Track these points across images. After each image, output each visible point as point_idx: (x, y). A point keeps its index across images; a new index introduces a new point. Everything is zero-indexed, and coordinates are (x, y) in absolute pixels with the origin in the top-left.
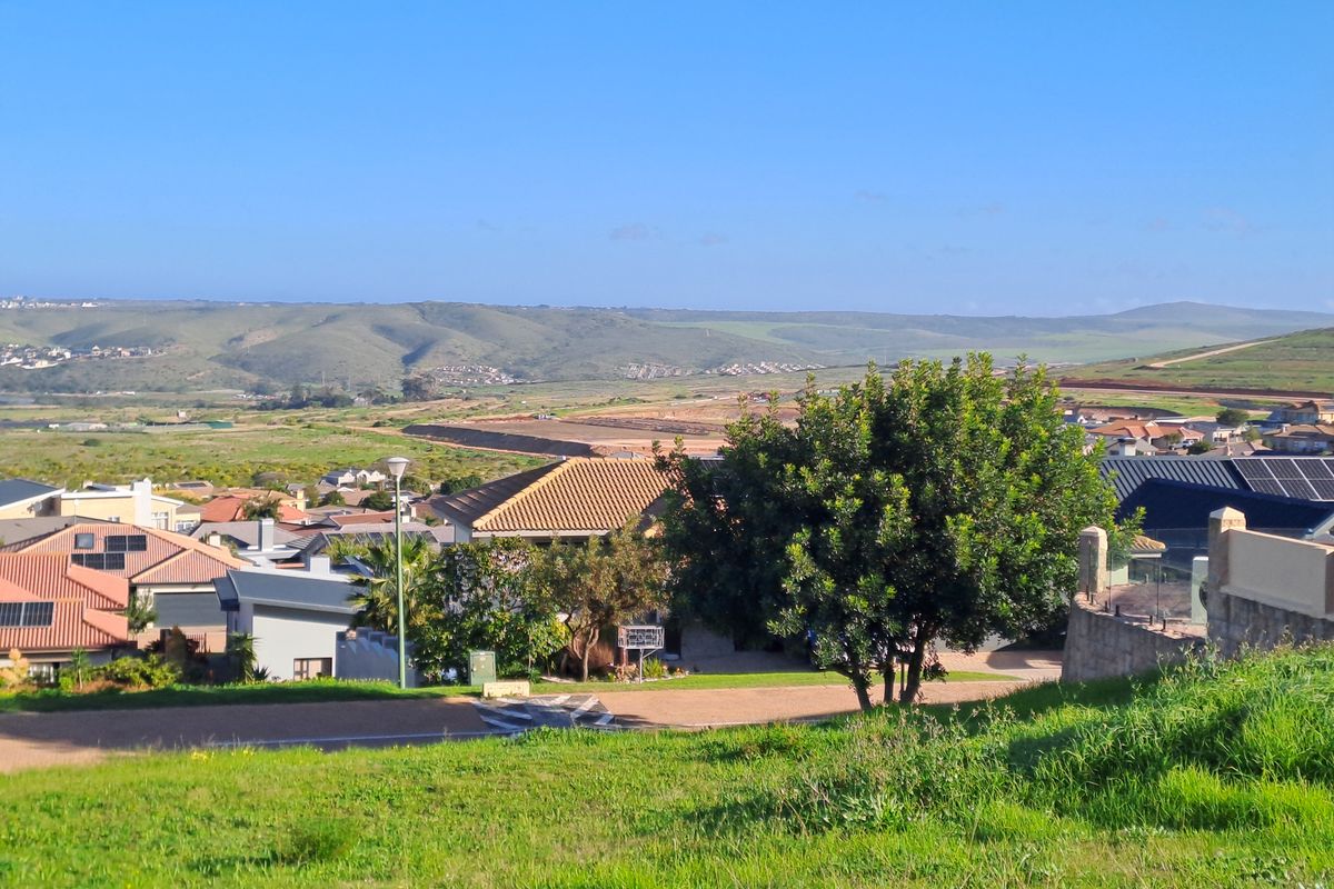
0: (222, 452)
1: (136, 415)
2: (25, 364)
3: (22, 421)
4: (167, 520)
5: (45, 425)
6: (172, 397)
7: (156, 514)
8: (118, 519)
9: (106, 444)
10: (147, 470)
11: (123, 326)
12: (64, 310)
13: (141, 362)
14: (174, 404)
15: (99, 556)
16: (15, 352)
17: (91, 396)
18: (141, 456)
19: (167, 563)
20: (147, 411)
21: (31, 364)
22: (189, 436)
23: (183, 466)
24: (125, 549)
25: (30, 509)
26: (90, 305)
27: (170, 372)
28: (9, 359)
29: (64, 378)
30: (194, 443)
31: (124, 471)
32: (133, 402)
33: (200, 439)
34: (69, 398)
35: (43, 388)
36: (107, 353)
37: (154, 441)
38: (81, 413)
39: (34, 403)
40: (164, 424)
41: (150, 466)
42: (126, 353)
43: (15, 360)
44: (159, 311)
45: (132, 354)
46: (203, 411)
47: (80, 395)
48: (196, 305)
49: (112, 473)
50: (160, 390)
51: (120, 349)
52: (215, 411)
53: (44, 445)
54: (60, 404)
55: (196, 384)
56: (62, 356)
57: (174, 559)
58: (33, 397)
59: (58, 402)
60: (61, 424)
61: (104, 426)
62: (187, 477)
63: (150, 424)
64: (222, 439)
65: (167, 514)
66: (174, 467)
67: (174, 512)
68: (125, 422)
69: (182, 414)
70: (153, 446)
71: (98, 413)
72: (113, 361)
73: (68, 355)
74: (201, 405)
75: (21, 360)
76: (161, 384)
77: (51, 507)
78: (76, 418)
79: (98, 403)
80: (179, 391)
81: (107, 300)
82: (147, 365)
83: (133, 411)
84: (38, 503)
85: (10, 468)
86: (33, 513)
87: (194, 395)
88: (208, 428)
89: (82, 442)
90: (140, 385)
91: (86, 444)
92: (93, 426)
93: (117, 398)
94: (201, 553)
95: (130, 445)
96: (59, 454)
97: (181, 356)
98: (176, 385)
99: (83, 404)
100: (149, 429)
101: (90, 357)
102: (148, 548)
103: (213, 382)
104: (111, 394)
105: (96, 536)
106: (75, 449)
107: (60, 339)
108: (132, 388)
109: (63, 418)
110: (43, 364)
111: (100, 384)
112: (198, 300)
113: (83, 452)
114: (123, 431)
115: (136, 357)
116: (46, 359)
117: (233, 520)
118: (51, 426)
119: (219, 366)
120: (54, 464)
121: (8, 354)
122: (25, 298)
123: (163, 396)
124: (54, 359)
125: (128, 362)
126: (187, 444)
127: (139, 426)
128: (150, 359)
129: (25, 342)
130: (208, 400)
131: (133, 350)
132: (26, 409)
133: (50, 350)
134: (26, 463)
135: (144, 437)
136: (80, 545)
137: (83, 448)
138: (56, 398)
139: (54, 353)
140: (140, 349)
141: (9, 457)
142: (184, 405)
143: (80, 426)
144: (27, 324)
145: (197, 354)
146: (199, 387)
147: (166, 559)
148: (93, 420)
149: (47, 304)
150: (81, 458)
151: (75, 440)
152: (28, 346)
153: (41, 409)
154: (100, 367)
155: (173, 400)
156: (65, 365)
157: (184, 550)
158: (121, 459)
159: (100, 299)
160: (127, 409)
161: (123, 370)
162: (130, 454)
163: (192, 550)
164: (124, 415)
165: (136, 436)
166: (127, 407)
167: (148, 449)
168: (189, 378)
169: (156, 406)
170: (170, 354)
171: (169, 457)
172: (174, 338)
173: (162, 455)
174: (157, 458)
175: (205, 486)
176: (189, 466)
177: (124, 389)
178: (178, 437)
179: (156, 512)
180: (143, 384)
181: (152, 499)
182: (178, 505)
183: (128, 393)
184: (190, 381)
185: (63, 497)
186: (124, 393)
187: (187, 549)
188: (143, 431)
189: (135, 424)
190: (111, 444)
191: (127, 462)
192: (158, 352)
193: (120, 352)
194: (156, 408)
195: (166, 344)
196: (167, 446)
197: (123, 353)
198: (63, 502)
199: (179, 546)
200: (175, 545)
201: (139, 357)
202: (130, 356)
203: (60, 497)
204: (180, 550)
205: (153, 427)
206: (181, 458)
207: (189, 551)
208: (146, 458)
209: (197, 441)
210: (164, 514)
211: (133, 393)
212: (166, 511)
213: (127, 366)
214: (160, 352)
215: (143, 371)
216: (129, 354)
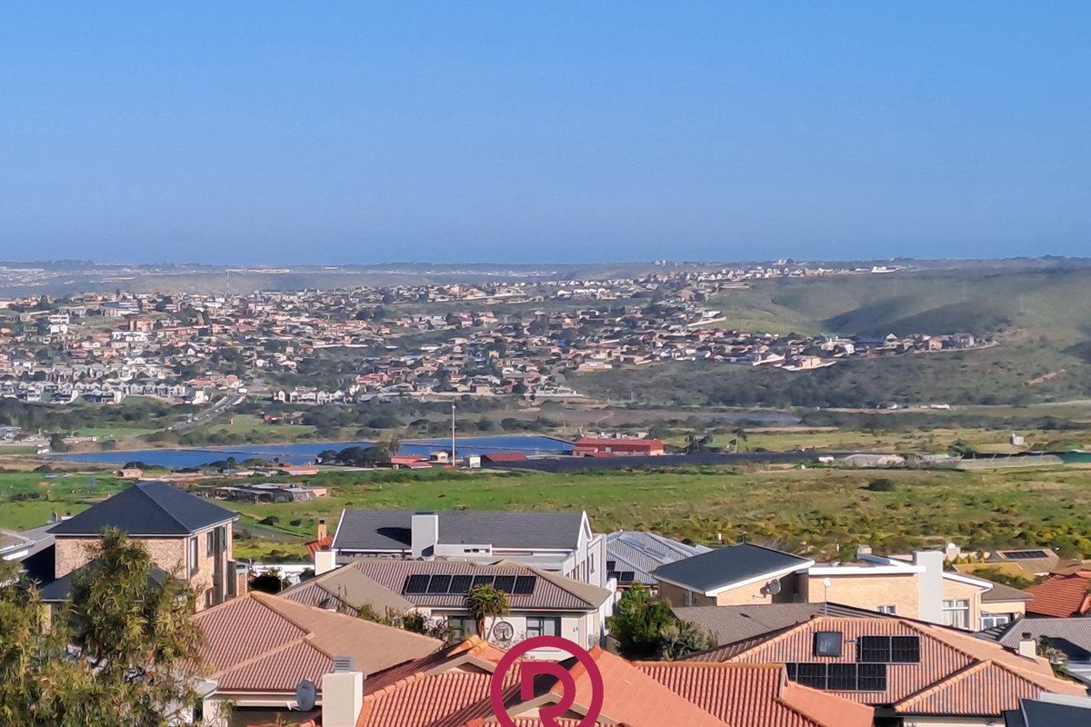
0: (1078, 501)
1: (950, 442)
2: (787, 363)
3: (782, 451)
4: (967, 612)
5: (811, 457)
6: (1005, 412)
7: (950, 602)
8: (892, 608)
9: (900, 488)
10: (961, 529)
11: (932, 301)
12: (844, 279)
13: (958, 356)
14: (1007, 422)
15: (848, 667)
16: (774, 346)
17: (884, 411)
18: (953, 507)
19: (949, 682)
20: (965, 434)
21: (797, 363)
22: (1027, 475)
23: (1017, 522)
24: (888, 661)
25: (763, 591)
26: (883, 270)
27: (1002, 372)
28: (764, 356)
29: (844, 384)
30: (1036, 485)
31: (926, 529)
32: (945, 421)
33: (1046, 480)
34: (851, 414)
35: (816, 399)
36: (907, 343)
37: (974, 483)
38: (869, 439)
39: (800, 424)
40: (989, 456)
41: (966, 522)
42: (935, 344)
43: (773, 358)
44: (986, 276)
45: (945, 344)
46: (1053, 435)
47: (867, 411)
48: (1045, 264)
49: (908, 533)
50: (987, 401)
51: (926, 338)
52: (1072, 433)
53: (811, 488)
54: (837, 424)
55: (1043, 391)
56: (843, 350)
57: (960, 676)
58: (799, 414)
59: (836, 422)
60: (834, 455)
61: (899, 460)
62: (1021, 542)
63: (968, 455)
64: (1076, 480)
65: (966, 602)
66: (1003, 524)
67: (978, 599)
68: (933, 453)
69: (1018, 440)
70: (972, 490)
71: (893, 439)
72: (918, 356)
73: (850, 348)
74: (1049, 425)
75: (782, 358)
76: (990, 392)
77: (793, 589)
78: (860, 446)
79: (894, 423)
80: (1016, 402)
81: (907, 261)
82: (968, 362)
83: (944, 436)
84: (774, 582)
85: (762, 524)
86: (769, 597)
87: (1040, 408)
88: (1057, 462)
89: (866, 484)
90: (957, 393)
91: (871, 488)
92: (883, 460)
93: (922, 415)
94: (1002, 667)
95: (937, 489)
96: (832, 503)
97: (1019, 348)
98: (1011, 393)
99: (871, 425)
100: (966, 464)
101: (882, 352)
102: (922, 659)
103: (1071, 387)
104: (912, 409)
105: (846, 636)
106: (855, 496)
107: (838, 324)
108: (944, 399)
109: (842, 446)
110: (813, 363)
111: (897, 393)
112: (1047, 257)
113: (866, 500)
114: (929, 467)
115: (950, 350)
116: (818, 356)
117: (1077, 614)
118: (821, 459)
119: (1078, 362)
120: (825, 519)
121: (764, 349)
122: (790, 261)
123: (991, 411)
124: (830, 354)
125: (939, 358)
126: (1024, 487)
127: (953, 459)
128: (972, 352)
129: (786, 329)
130: (1059, 417)
131: (946, 338)
132: (789, 433)
133: (823, 340)
134: (784, 517)
135: (959, 476)
136: (822, 649)
137: (867, 493)
138: (831, 415)
139: (830, 345)
140: (957, 338)
141: (760, 506)
142: (1021, 425)
143: (863, 460)
144: (786, 302)
145: (1044, 343)
146: (1047, 397)
147: (949, 677)
148: (885, 449)
149: (821, 270)
150: (863, 509)
151: (854, 481)
152: (792, 336)
153: (811, 432)
154: (898, 366)
155: (1007, 417)
156: (845, 365)
157: (976, 662)
158: (924, 511)
159: (899, 260)
160: (936, 432)
161: (931, 370)
162: (937, 504)
163: (989, 663)
164: (931, 442)
165: (947, 475)
166: (936, 428)
167: (964, 496)
168: (1031, 382)
169: (980, 427)
170: (1002, 344)
171: (996, 508)
172: (1009, 319)
173: (985, 505)
174: (978, 511)
175: (1045, 556)
176: (1026, 523)
177: (932, 400)
178: (1010, 477)
179: (950, 598)
180: (962, 392)
181: (944, 578)
182: (985, 588)
183: (939, 407)
184: (1034, 387)
185: (810, 573)
186: (933, 406)
187: (981, 660)
188: (958, 467)
189: (947, 456)
190: (909, 487)
191: (933, 515)
192: (984, 341)
193: (927, 341)
194: (980, 429)
195: (997, 328)
196: (994, 491)
197: (931, 343)
198: (810, 580)
199: (969, 657)
200: (963, 654)
201: (955, 349)
202: (943, 348)
203: (807, 573)
204: (971, 661)
205: (974, 460)
206: (1015, 510)
207: (983, 665)
208: (962, 510)
209: (1041, 483)
210: (962, 603)
211: (947, 406)
212: (966, 598)
213: (936, 364)
214: (987, 340)
215: (962, 372)
216: (940, 345)
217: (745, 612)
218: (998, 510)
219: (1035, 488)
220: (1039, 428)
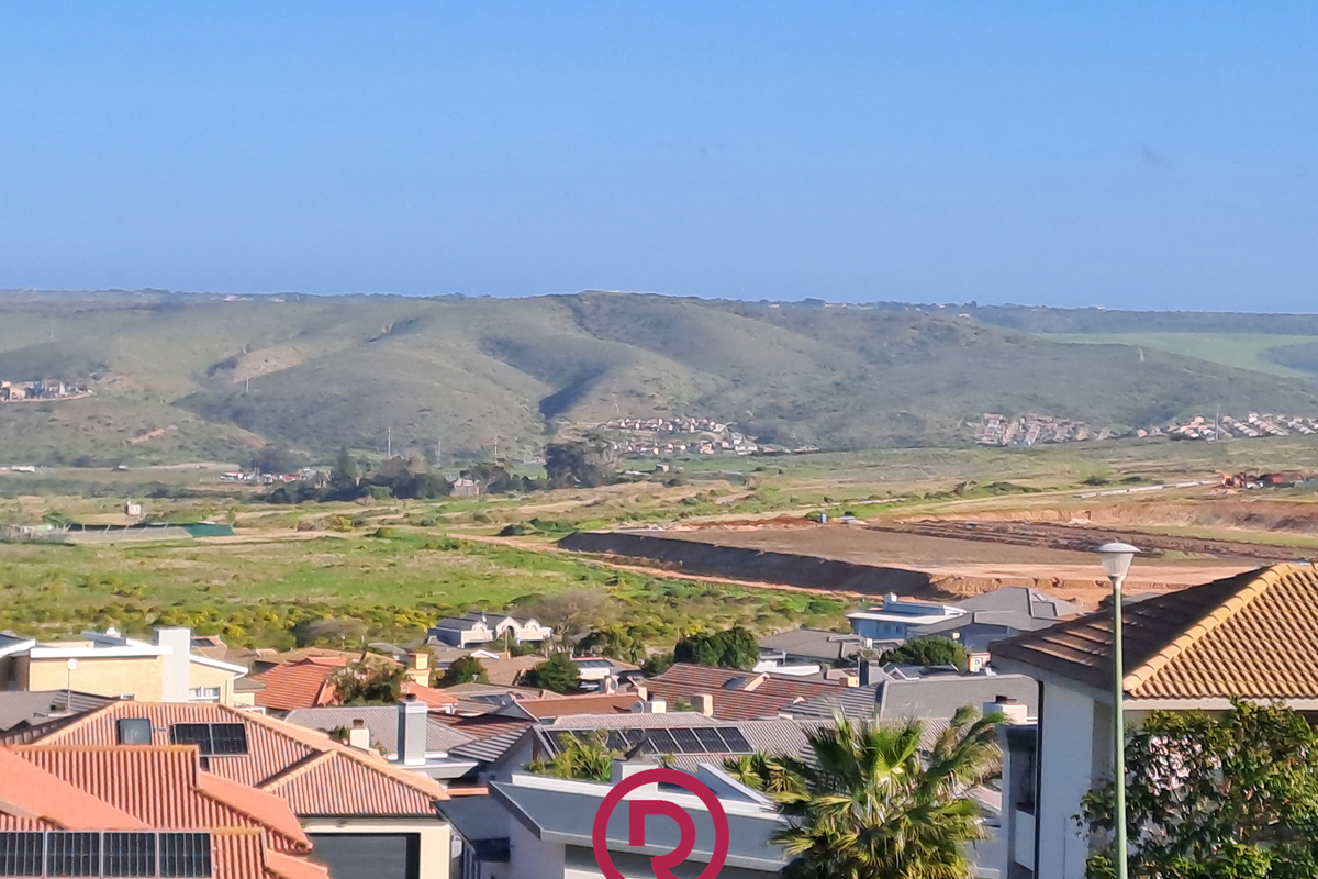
0: (216, 582)
1: (43, 511)
6: (104, 476)
7: (197, 690)
10: (81, 617)
13: (46, 408)
14: (107, 489)
18: (65, 588)
19: (290, 777)
20: (59, 502)
22: (150, 551)
23: (146, 608)
24: (210, 753)
27: (100, 429)
30: (164, 563)
31: (39, 616)
32: (33, 486)
33: (175, 556)
37: (88, 559)
40: (103, 527)
41: (85, 608)
42: (18, 392)
44: (77, 311)
45: (31, 393)
46: (167, 504)
48: (145, 300)
50: (81, 463)
51: (6, 384)
52: (189, 503)
55: (149, 451)
57: (302, 770)
63: (76, 527)
64: (212, 558)
65: (217, 690)
66: (129, 610)
67: (231, 687)
69: (134, 509)
70: (87, 569)
74: (160, 493)
76: (83, 452)
80: (116, 464)
82: (56, 414)
83: (34, 503)
87: (147, 472)
88: (182, 535)
90: (44, 453)
94: (353, 761)
95: (45, 568)
97: (120, 398)
98: (111, 454)
100: (76, 537)
102: (250, 751)
103: (181, 447)
105: (154, 724)
108: (28, 460)
112: (148, 291)
114: (30, 540)
115: (35, 399)
117: (315, 704)
119: (190, 417)
123: (86, 475)
125: (21, 409)
126: (150, 565)
127: (57, 531)
128: (63, 403)
130: (170, 482)
131: (31, 385)
135: (68, 551)
136: (129, 739)
140: (45, 384)
142: (130, 492)
145: (149, 394)
146: (154, 458)
147: (284, 772)
155: (106, 482)
157: (316, 753)
158: (29, 593)
160: (22, 499)
161: (12, 424)
162: (45, 585)
163: (334, 753)
164: (20, 510)
165: (54, 550)
166: (20, 494)
167: (75, 575)
168: (135, 441)
169: (75, 494)
170: (99, 393)
171: (116, 590)
172: (107, 362)
173: (104, 586)
174: (95, 593)
175: (212, 644)
176: (157, 608)
177: (15, 460)
178: (132, 553)
179: (197, 686)
180: (50, 451)
181: (192, 661)
182: (239, 673)
183: (22, 469)
184: (139, 446)
185: (32, 656)
186: (15, 468)
187: (323, 750)
188: (66, 541)
189: (50, 527)
190: (9, 564)
191: (39, 599)
192: (77, 390)
193: (7, 389)
194: (75, 497)
195: (92, 374)
196: (112, 569)
197: (11, 392)
198: (31, 664)
199: (306, 747)
200: (299, 743)
201: (41, 399)
202: (26, 397)
203: (29, 656)
204: (309, 752)
205: (84, 531)
206: (140, 593)
207: (328, 756)
208: (77, 592)
209: (167, 561)
210: (211, 692)
211: (31, 469)
212: (216, 685)
213: (20, 418)
214: (81, 389)
215: (51, 427)
216: (23, 394)
218: (119, 593)
219: (162, 566)
220: (146, 496)
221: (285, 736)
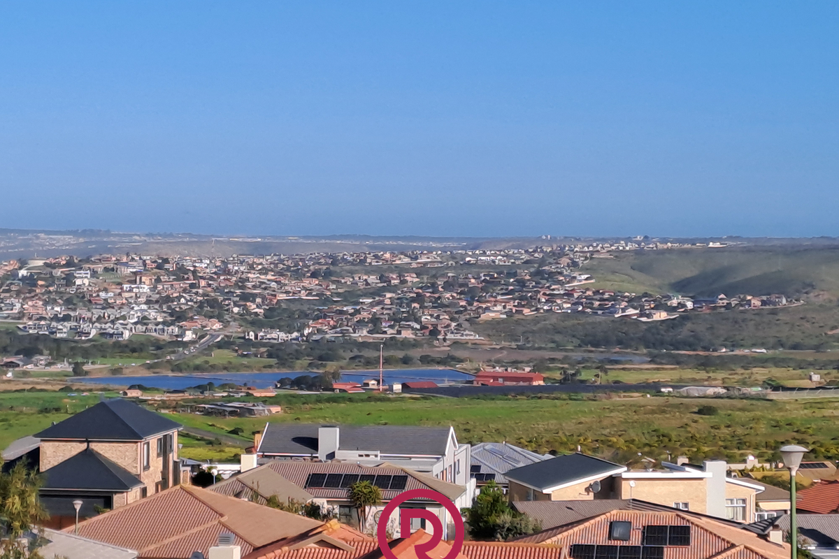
1: (764, 378)
2: (641, 315)
3: (634, 383)
4: (744, 508)
5: (654, 388)
6: (809, 355)
8: (686, 505)
9: (721, 412)
10: (767, 446)
11: (755, 269)
12: (687, 252)
13: (774, 312)
14: (809, 364)
15: (635, 548)
16: (630, 301)
17: (715, 354)
18: (762, 428)
20: (777, 373)
21: (648, 316)
22: (820, 405)
23: (811, 442)
24: (666, 545)
25: (587, 490)
26: (718, 245)
27: (808, 325)
28: (623, 310)
29: (685, 332)
30: (827, 412)
31: (740, 445)
32: (762, 362)
33: (835, 408)
34: (689, 356)
35: (662, 344)
36: (734, 302)
37: (780, 410)
38: (702, 375)
39: (650, 362)
40: (792, 389)
41: (771, 441)
42: (756, 302)
43: (631, 311)
44: (795, 250)
45: (764, 303)
47: (701, 353)
49: (725, 448)
50: (795, 347)
51: (749, 298)
53: (653, 412)
54: (678, 363)
56: (684, 306)
58: (649, 355)
59: (678, 361)
60: (672, 387)
61: (722, 391)
62: (812, 456)
63: (777, 388)
65: (744, 501)
66: (801, 442)
67: (753, 499)
68: (752, 386)
69: (816, 378)
70: (778, 415)
71: (721, 375)
72: (742, 312)
73: (690, 305)
75: (638, 311)
76: (798, 340)
77: (610, 489)
78: (694, 380)
79: (723, 363)
80: (817, 348)
81: (737, 238)
82: (781, 316)
83: (760, 373)
84: (596, 483)
85: (615, 440)
86: (592, 494)
89: (696, 410)
90: (772, 341)
91: (700, 412)
92: (711, 391)
93: (745, 356)
94: (752, 551)
95: (751, 414)
96: (667, 423)
97: (821, 306)
98: (815, 342)
99: (705, 364)
100: (774, 396)
101: (715, 308)
102: (692, 543)
104: (737, 352)
105: (634, 525)
106: (687, 417)
107: (681, 287)
108: (763, 345)
109: (681, 380)
110: (661, 316)
111: (726, 340)
113: (696, 422)
114: (745, 397)
115: (768, 307)
116: (666, 311)
117: (835, 511)
118: (663, 390)
120: (663, 436)
121: (624, 304)
122: (646, 237)
123: (798, 355)
124: (673, 309)
125: (758, 313)
126: (819, 414)
127: (764, 392)
128: (784, 309)
129: (641, 289)
131: (764, 298)
132: (641, 369)
133: (669, 298)
134: (632, 434)
135: (768, 404)
136: (616, 534)
137: (696, 417)
138: (674, 356)
139: (674, 302)
140: (773, 298)
141: (614, 425)
143: (695, 391)
144: (641, 269)
148: (714, 383)
149: (669, 244)
150: (693, 429)
151: (687, 407)
152: (645, 295)
153: (658, 369)
154: (727, 319)
155: (810, 359)
156: (686, 317)
157: (733, 546)
158: (740, 431)
159: (730, 238)
160: (755, 370)
161: (753, 322)
162: (751, 425)
163: (742, 547)
164: (750, 378)
165: (759, 403)
166: (755, 367)
167: (772, 420)
168: (830, 333)
169: (789, 367)
170: (808, 303)
171: (796, 429)
172: (814, 284)
173: (788, 427)
174: (783, 430)
175: (826, 466)
176: (818, 441)
177: (754, 345)
178: (808, 405)
179: (731, 498)
180: (776, 339)
181: (727, 482)
182: (759, 490)
183: (758, 351)
184: (832, 336)
185: (623, 477)
186: (753, 350)
187: (737, 544)
188: (768, 398)
189: (760, 389)
190: (730, 412)
191: (748, 434)
192: (794, 301)
193: (750, 300)
194: (789, 369)
195: (805, 291)
196: (794, 416)
197: (753, 302)
198: (623, 482)
199: (728, 542)
200: (724, 540)
201: (772, 307)
202: (762, 305)
203: (621, 477)
204: (729, 545)
205: (781, 392)
206: (810, 431)
207: (738, 548)
208: (770, 430)
209: (831, 411)
210: (741, 501)
211: (764, 351)
212: (743, 497)
213: (757, 318)
214: (796, 300)
215: (776, 324)
216: (759, 303)
217: (569, 506)
218: (797, 432)
219: (826, 414)
220: (834, 369)
221: (715, 535)
